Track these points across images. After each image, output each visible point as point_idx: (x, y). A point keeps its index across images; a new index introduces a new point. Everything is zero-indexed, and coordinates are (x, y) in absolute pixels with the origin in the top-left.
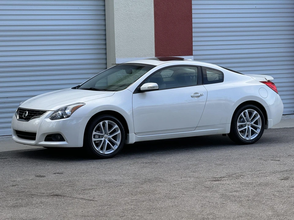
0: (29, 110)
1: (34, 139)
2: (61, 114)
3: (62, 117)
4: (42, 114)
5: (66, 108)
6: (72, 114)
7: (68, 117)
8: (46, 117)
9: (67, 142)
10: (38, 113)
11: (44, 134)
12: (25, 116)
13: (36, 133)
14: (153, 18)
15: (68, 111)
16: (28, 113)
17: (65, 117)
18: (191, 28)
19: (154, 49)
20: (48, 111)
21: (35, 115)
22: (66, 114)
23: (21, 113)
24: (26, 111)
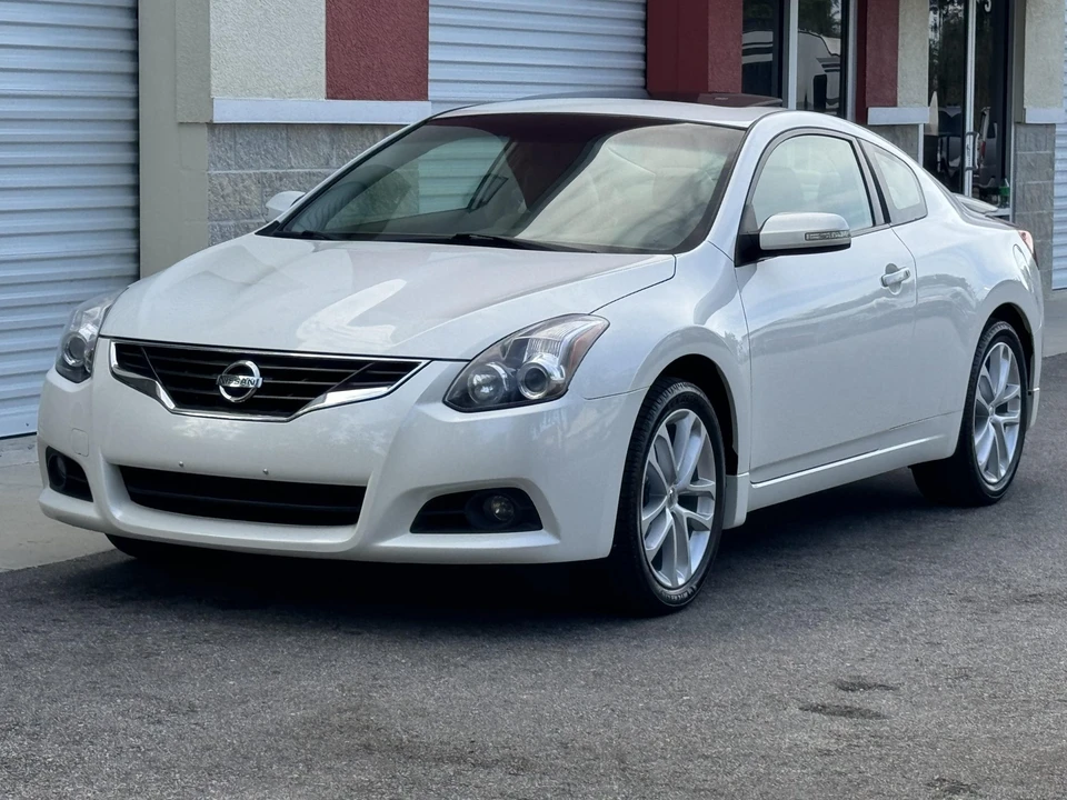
0: (265, 358)
2: (504, 376)
3: (516, 400)
4: (396, 378)
5: (515, 349)
6: (570, 374)
7: (556, 393)
8: (426, 398)
9: (556, 532)
10: (358, 371)
11: (416, 492)
12: (234, 391)
13: (364, 489)
15: (547, 360)
16: (264, 375)
17: (531, 395)
20: (424, 362)
21: (337, 384)
22: (538, 377)
23: (186, 374)
24: (241, 362)
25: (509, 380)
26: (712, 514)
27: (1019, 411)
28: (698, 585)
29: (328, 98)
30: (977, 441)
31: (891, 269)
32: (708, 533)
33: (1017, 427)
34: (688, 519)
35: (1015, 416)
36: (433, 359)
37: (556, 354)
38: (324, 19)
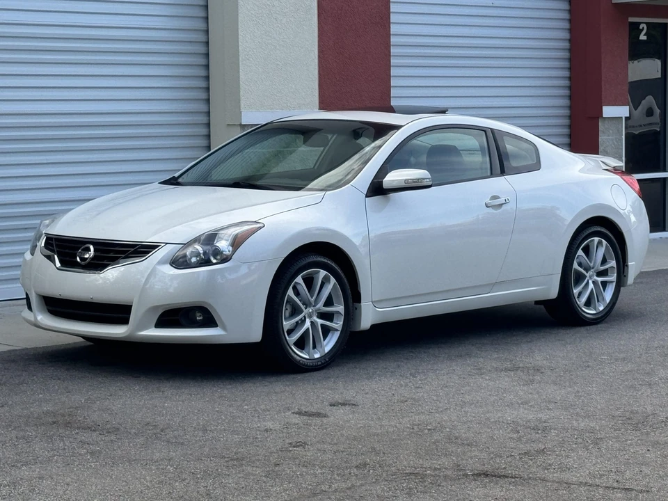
0: (97, 243)
1: (124, 320)
2: (202, 252)
3: (205, 262)
4: (149, 252)
5: (210, 238)
6: (234, 252)
7: (225, 259)
8: (161, 262)
9: (224, 328)
10: (133, 249)
11: (155, 308)
12: (83, 259)
13: (131, 306)
14: (316, 16)
15: (223, 245)
16: (95, 251)
17: (214, 261)
18: (387, 45)
19: (317, 91)
20: (163, 245)
21: (123, 256)
22: (217, 252)
23: (67, 251)
24: (87, 245)
25: (205, 253)
26: (342, 323)
27: (616, 275)
28: (330, 359)
29: (320, 109)
30: (576, 291)
31: (495, 197)
32: (339, 332)
33: (614, 284)
34: (322, 325)
35: (613, 278)
36: (167, 243)
37: (227, 240)
38: (317, 67)
